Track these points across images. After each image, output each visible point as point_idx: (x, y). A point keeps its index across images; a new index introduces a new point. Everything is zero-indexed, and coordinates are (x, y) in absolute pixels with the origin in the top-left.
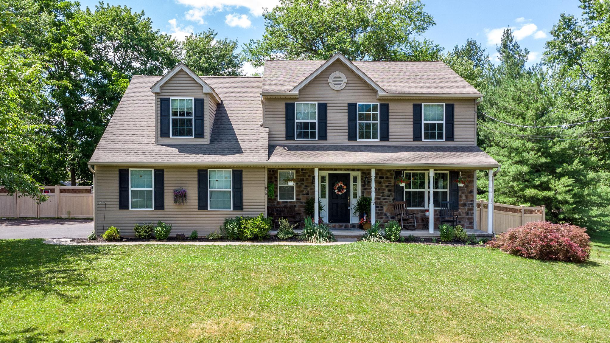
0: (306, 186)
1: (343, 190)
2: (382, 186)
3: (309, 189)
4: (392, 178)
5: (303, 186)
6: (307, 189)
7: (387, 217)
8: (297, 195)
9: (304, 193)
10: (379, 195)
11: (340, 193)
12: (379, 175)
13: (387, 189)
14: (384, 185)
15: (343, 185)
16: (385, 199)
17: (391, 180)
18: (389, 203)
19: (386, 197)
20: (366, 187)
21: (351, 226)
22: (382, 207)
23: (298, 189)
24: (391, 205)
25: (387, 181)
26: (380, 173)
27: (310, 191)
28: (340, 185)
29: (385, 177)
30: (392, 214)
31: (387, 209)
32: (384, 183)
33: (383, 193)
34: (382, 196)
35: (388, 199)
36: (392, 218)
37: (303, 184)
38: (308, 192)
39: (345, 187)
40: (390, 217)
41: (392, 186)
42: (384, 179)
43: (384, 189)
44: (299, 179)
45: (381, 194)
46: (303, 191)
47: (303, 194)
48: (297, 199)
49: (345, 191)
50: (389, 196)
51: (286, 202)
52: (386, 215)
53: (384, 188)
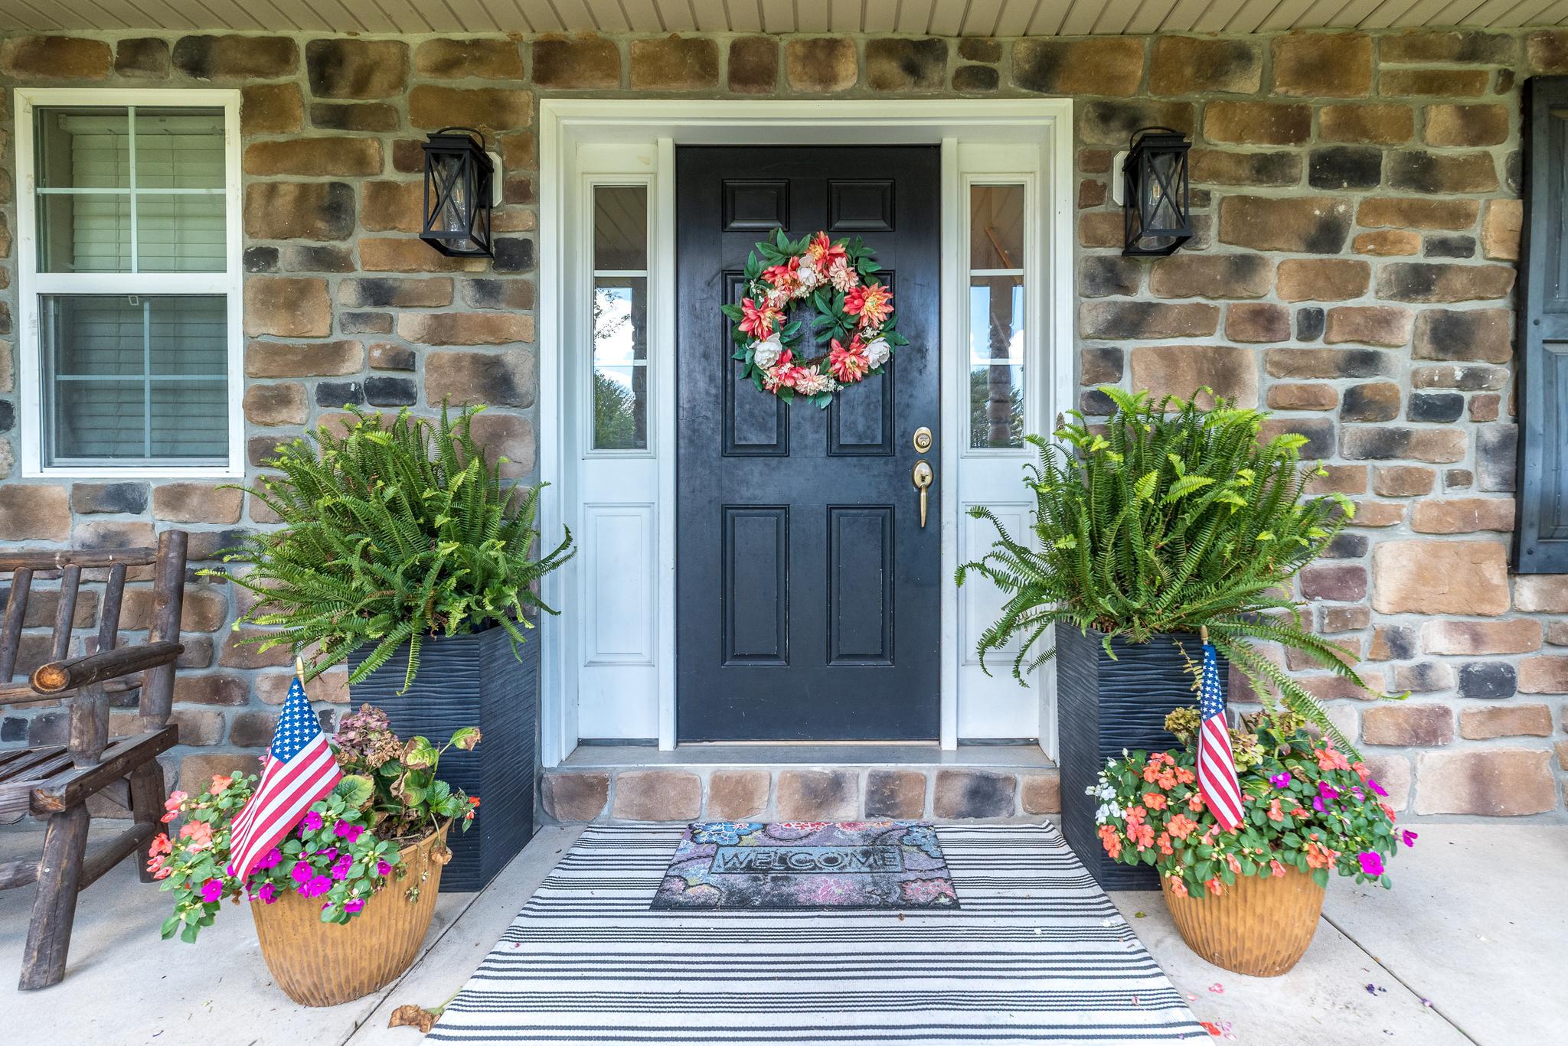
0: (378, 293)
1: (851, 334)
2: (1354, 280)
3: (409, 323)
4: (1475, 172)
5: (344, 293)
6: (389, 325)
7: (1422, 680)
8: (262, 404)
9: (354, 370)
10: (1311, 400)
11: (812, 381)
12: (1314, 144)
13: (1414, 313)
14: (1379, 266)
15: (843, 277)
16: (1385, 446)
17: (1472, 198)
18: (1440, 493)
19: (1400, 422)
20: (1145, 291)
21: (956, 793)
22: (1347, 547)
23: (273, 330)
24: (1469, 519)
25: (1413, 215)
26: (1323, 117)
27: (424, 352)
28: (808, 275)
29: (1387, 164)
30: (1477, 639)
31: (1422, 575)
32: (1382, 244)
33: (1367, 362)
34: (1355, 405)
35: (1426, 445)
36: (1473, 683)
37: (335, 262)
38: (404, 361)
39: (874, 306)
40: (1448, 673)
41: (1482, 282)
42: (1384, 191)
43: (1385, 320)
44: (284, 202)
45: (1339, 386)
46: (336, 352)
47: (330, 395)
48: (260, 452)
49: (877, 351)
50: (1445, 410)
51: (124, 498)
52: (1398, 645)
53: (1368, 300)
